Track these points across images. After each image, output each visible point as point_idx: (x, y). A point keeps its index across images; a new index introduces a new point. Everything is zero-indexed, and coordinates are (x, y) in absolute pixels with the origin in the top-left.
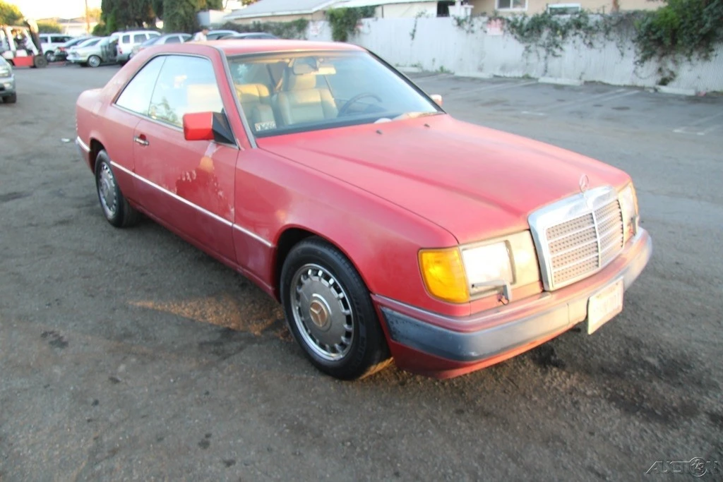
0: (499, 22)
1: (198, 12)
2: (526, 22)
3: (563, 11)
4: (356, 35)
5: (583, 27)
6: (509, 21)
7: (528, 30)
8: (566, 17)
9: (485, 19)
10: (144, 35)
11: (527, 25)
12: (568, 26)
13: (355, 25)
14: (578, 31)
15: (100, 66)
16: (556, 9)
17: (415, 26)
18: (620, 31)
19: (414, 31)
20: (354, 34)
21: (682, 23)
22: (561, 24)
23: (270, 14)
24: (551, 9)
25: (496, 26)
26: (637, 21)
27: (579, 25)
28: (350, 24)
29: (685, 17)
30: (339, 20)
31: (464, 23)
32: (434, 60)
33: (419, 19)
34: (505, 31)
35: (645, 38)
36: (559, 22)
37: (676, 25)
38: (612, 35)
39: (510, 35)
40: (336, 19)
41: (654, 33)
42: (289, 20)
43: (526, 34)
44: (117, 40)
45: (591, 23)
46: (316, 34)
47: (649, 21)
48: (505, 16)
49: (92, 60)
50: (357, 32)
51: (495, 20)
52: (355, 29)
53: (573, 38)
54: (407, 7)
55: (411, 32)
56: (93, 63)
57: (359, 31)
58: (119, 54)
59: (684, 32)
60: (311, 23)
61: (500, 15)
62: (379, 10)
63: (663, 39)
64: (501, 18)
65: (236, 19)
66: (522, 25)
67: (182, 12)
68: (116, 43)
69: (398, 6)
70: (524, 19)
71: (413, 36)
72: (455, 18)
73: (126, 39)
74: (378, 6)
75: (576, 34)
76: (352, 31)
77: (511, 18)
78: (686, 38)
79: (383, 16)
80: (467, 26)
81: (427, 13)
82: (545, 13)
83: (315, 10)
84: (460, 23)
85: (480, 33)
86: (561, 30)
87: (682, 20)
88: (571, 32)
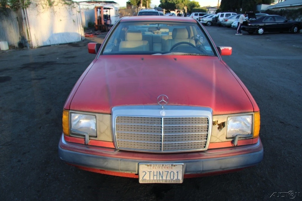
1: (257, 5)
10: (230, 14)
15: (211, 26)
23: (289, 6)
42: (297, 8)
44: (219, 16)
49: (208, 23)
56: (209, 24)
58: (218, 21)
65: (273, 8)
67: (249, 5)
68: (218, 17)
73: (222, 16)
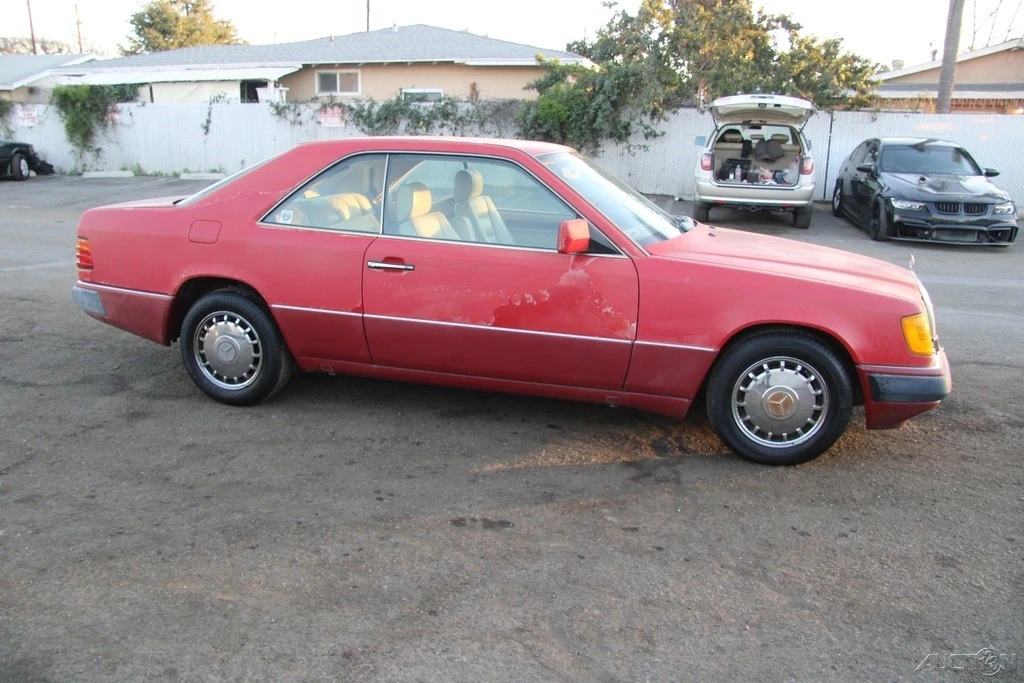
0: (337, 110)
2: (376, 109)
3: (423, 98)
4: (109, 128)
5: (451, 117)
6: (351, 109)
7: (378, 120)
8: (429, 105)
9: (317, 106)
11: (378, 114)
12: (432, 116)
13: (105, 112)
14: (445, 122)
16: (412, 95)
17: (209, 114)
18: (498, 123)
19: (209, 121)
20: (105, 126)
21: (569, 117)
22: (424, 113)
24: (406, 94)
25: (333, 115)
26: (518, 113)
27: (446, 116)
28: (97, 111)
29: (571, 109)
30: (79, 104)
31: (287, 111)
32: (243, 162)
33: (214, 105)
34: (346, 122)
35: (532, 131)
36: (421, 110)
37: (564, 117)
38: (488, 126)
39: (354, 127)
40: (74, 104)
41: (540, 126)
43: (377, 125)
45: (461, 112)
46: (32, 124)
47: (533, 112)
48: (345, 103)
50: (110, 122)
51: (332, 107)
52: (106, 118)
53: (441, 131)
54: (192, 87)
55: (205, 123)
57: (114, 123)
59: (573, 125)
60: (18, 107)
61: (338, 101)
62: (144, 92)
63: (553, 132)
64: (340, 105)
66: (370, 114)
69: (177, 86)
70: (372, 106)
71: (207, 129)
72: (272, 104)
74: (143, 84)
75: (442, 126)
76: (102, 121)
77: (354, 105)
78: (576, 133)
79: (152, 101)
80: (291, 116)
81: (227, 97)
82: (399, 99)
83: (17, 85)
84: (280, 111)
85: (312, 124)
86: (424, 122)
87: (568, 113)
88: (437, 123)
